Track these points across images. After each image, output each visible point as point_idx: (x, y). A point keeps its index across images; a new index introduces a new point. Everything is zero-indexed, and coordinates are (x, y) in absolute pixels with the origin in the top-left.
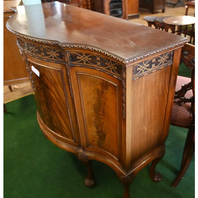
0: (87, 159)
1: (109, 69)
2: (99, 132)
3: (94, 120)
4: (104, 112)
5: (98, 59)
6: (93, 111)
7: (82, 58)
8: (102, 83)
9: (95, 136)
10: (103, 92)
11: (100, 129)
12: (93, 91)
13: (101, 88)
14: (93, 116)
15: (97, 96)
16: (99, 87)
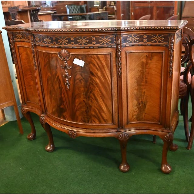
0: (128, 136)
1: (156, 42)
2: (139, 104)
3: (136, 93)
4: (146, 82)
5: (145, 37)
6: (136, 84)
7: (131, 39)
8: (147, 55)
9: (136, 109)
10: (147, 63)
11: (141, 101)
12: (137, 65)
13: (145, 60)
14: (135, 89)
15: (141, 69)
16: (144, 60)
